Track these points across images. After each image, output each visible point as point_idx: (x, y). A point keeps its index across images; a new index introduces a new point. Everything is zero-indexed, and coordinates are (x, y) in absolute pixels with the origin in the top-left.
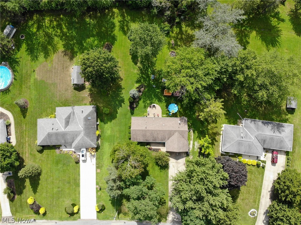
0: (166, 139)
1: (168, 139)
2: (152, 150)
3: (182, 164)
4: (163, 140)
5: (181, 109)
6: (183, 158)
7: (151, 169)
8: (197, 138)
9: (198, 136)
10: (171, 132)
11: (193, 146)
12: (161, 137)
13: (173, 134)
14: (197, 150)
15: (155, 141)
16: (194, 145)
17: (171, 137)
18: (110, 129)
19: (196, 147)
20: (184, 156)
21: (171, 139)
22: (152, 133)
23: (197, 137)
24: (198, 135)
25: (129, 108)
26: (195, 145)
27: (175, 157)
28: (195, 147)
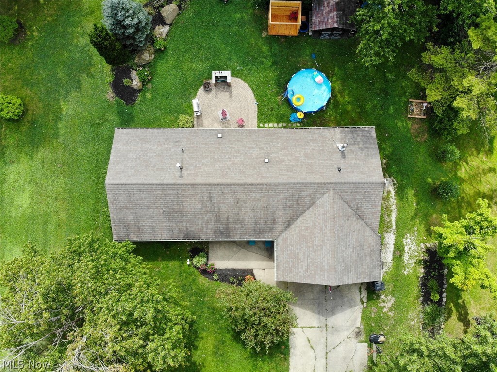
0: (279, 227)
1: (288, 226)
2: (215, 276)
3: (346, 333)
4: (261, 232)
5: (342, 96)
6: (351, 307)
7: (210, 359)
8: (413, 218)
9: (417, 210)
10: (304, 193)
11: (398, 253)
12: (252, 215)
13: (312, 204)
14: (415, 271)
15: (229, 236)
16: (399, 248)
17: (301, 219)
18: (28, 187)
19: (411, 257)
20: (357, 298)
21: (298, 224)
22: (210, 197)
23: (412, 213)
24: (418, 204)
25: (110, 94)
26: (406, 249)
27: (319, 304)
28: (406, 257)
